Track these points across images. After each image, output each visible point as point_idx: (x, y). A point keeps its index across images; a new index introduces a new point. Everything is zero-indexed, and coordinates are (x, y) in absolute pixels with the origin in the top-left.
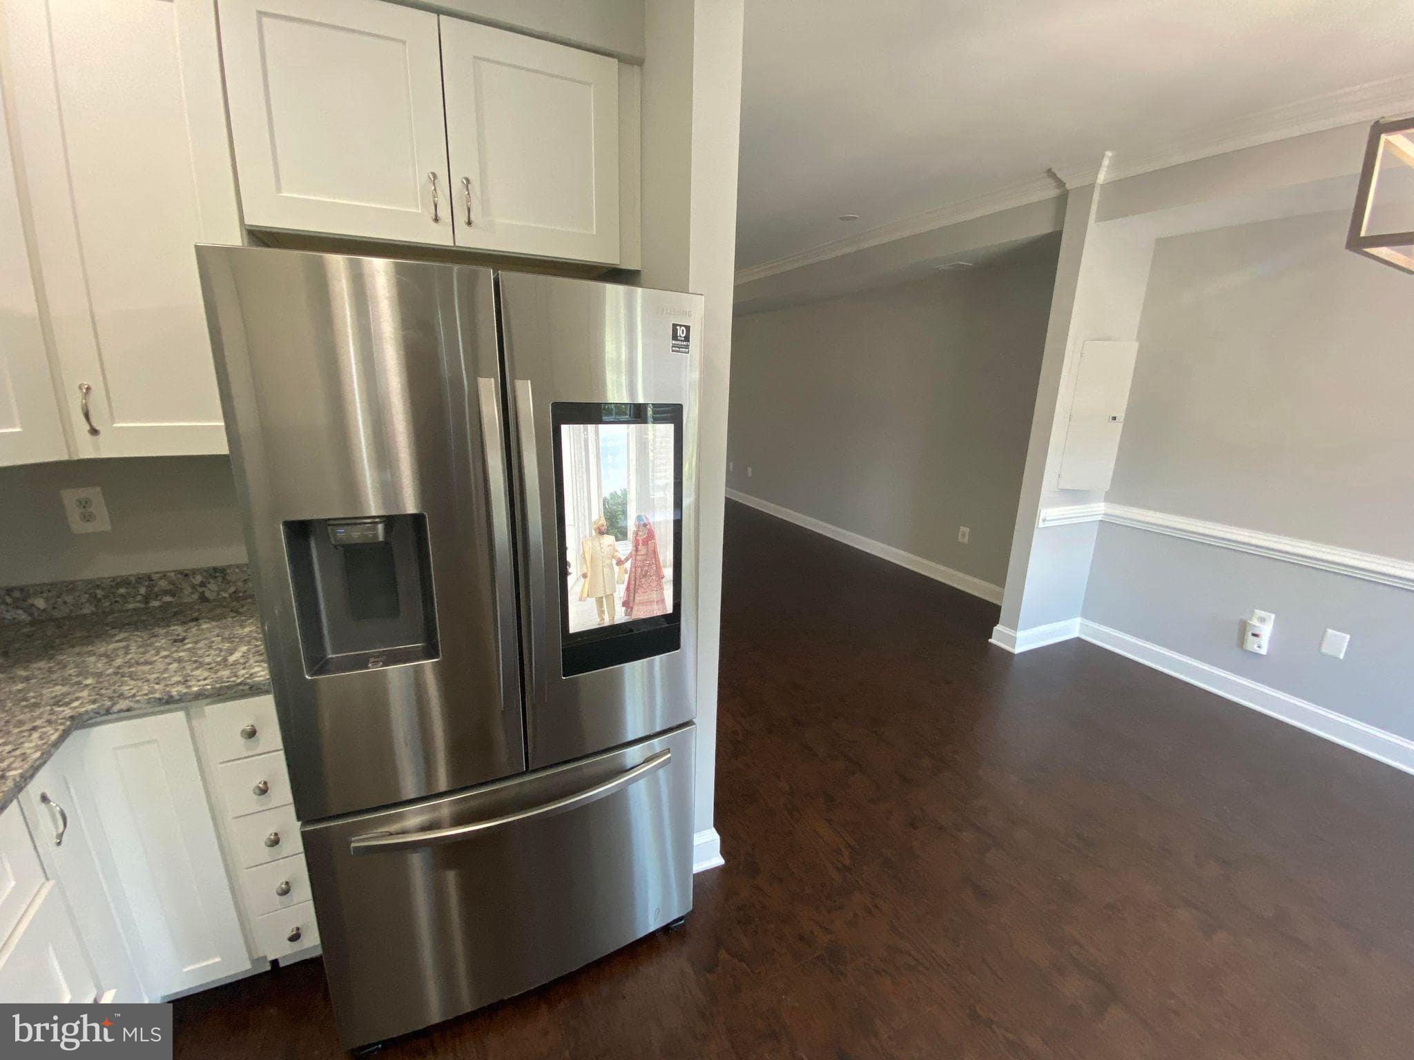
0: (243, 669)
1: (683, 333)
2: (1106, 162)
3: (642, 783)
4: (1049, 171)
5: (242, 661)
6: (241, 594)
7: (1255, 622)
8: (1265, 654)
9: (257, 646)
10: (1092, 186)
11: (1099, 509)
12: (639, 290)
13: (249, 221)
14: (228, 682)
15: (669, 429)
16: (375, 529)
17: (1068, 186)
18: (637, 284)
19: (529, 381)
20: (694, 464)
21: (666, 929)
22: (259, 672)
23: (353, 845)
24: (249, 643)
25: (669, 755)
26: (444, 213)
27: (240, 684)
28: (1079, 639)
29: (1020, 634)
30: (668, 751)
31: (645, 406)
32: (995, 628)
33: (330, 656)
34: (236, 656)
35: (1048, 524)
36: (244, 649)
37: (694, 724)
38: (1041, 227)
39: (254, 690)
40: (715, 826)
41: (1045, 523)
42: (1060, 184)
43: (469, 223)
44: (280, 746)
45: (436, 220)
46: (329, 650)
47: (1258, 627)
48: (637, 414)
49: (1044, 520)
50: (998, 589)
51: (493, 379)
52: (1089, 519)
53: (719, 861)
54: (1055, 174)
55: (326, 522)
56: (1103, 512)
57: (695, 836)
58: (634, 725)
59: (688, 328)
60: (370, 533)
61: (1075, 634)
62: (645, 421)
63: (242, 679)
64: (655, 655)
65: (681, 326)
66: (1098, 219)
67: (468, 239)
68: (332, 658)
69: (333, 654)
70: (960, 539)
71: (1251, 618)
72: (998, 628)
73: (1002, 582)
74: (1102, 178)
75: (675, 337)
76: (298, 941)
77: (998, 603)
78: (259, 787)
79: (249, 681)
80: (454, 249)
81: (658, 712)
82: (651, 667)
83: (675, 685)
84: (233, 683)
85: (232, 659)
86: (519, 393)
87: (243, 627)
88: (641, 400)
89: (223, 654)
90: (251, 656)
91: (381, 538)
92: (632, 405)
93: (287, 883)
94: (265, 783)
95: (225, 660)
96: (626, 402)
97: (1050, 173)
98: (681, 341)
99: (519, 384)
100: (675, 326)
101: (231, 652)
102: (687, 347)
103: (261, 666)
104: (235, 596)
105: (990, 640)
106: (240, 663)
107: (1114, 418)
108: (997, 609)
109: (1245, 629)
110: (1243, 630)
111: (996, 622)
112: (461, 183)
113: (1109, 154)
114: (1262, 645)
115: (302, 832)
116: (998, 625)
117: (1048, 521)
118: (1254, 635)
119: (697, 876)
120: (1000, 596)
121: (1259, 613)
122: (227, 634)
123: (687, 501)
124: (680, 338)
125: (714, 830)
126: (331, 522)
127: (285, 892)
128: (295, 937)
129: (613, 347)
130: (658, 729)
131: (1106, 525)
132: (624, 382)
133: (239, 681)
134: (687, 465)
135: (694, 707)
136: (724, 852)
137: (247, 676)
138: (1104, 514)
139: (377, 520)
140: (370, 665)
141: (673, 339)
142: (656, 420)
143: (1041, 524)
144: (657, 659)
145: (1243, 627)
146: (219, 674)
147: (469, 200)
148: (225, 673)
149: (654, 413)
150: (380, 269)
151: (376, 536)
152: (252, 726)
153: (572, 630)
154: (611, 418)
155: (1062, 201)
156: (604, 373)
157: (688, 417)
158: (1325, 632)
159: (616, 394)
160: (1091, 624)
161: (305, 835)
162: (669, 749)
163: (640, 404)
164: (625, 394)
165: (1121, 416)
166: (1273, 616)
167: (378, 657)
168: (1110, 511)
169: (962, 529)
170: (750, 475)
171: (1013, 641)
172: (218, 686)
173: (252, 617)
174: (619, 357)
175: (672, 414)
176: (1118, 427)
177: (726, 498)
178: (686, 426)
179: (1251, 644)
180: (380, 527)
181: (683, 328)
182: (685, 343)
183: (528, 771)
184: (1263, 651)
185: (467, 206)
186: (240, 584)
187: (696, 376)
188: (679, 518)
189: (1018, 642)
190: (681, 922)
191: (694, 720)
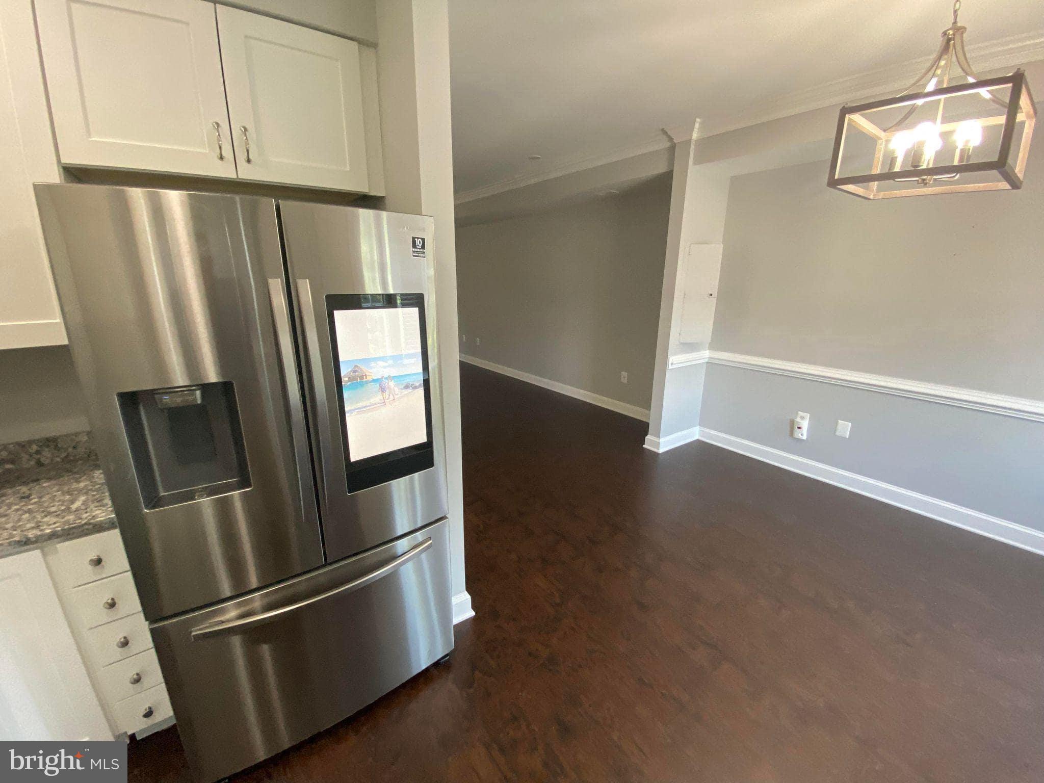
0: (86, 513)
1: (420, 244)
2: (697, 126)
3: (410, 565)
4: (663, 130)
5: (83, 507)
6: (72, 458)
7: (798, 420)
8: (805, 439)
9: (94, 495)
10: (690, 140)
11: (706, 354)
12: (384, 214)
13: (66, 160)
14: (75, 523)
15: (415, 311)
16: (194, 395)
17: (675, 141)
18: (384, 209)
19: (308, 281)
20: (435, 336)
21: (437, 664)
22: (101, 513)
23: (193, 634)
24: (86, 493)
25: (431, 541)
26: (227, 152)
27: (86, 524)
28: (698, 441)
29: (662, 440)
30: (430, 538)
31: (395, 295)
32: (646, 437)
33: (162, 494)
34: (77, 504)
35: (675, 366)
36: (83, 498)
37: (446, 518)
38: (660, 168)
39: (99, 528)
40: (467, 589)
41: (673, 365)
42: (671, 139)
43: (249, 161)
44: (128, 567)
45: (221, 158)
46: (161, 489)
47: (800, 423)
48: (389, 301)
49: (672, 364)
50: (647, 412)
51: (279, 279)
52: (701, 361)
53: (472, 613)
54: (667, 133)
55: (152, 392)
56: (708, 357)
57: (453, 598)
58: (402, 524)
59: (423, 240)
60: (191, 398)
61: (696, 437)
62: (395, 306)
63: (86, 521)
64: (414, 473)
65: (418, 238)
66: (695, 164)
67: (247, 173)
68: (163, 496)
69: (165, 492)
70: (622, 380)
71: (796, 418)
72: (648, 437)
73: (648, 407)
74: (695, 136)
75: (414, 245)
76: (151, 717)
77: (647, 421)
78: (108, 603)
79: (92, 521)
80: (238, 180)
81: (419, 514)
82: (412, 482)
83: (432, 493)
84: (79, 524)
85: (74, 507)
86: (301, 290)
87: (78, 481)
88: (392, 292)
89: (65, 504)
90: (90, 503)
91: (199, 402)
92: (384, 295)
93: (138, 674)
94: (113, 599)
95: (69, 508)
96: (380, 293)
97: (664, 132)
98: (419, 249)
99: (300, 282)
100: (414, 239)
101: (73, 502)
102: (424, 253)
103: (99, 510)
104: (66, 460)
105: (644, 446)
106: (82, 509)
107: (711, 295)
108: (648, 424)
109: (793, 424)
110: (793, 426)
111: (646, 433)
112: (240, 132)
113: (698, 120)
114: (803, 434)
115: (150, 629)
116: (648, 435)
117: (675, 364)
118: (799, 428)
119: (456, 626)
120: (648, 416)
121: (800, 413)
122: (66, 488)
123: (432, 364)
124: (419, 246)
125: (466, 592)
126: (156, 392)
127: (137, 680)
128: (149, 714)
129: (367, 249)
130: (419, 525)
131: (711, 365)
132: (377, 276)
133: (83, 522)
134: (430, 337)
135: (447, 508)
136: (474, 607)
137: (90, 517)
138: (709, 358)
139: (194, 388)
140: (196, 497)
141: (413, 247)
142: (404, 305)
143: (670, 367)
144: (416, 475)
145: (792, 423)
146: (66, 519)
147: (247, 143)
148: (71, 517)
149: (402, 299)
150: (174, 199)
151: (195, 400)
152: (97, 556)
153: (353, 459)
154: (369, 305)
155: (672, 149)
156: (362, 272)
157: (428, 302)
158: (837, 423)
159: (372, 286)
160: (707, 430)
161: (153, 631)
162: (430, 537)
163: (391, 294)
164: (379, 287)
165: (715, 294)
166: (809, 415)
167: (201, 491)
168: (712, 356)
169: (623, 373)
170: (478, 344)
171: (658, 445)
172: (66, 527)
173: (85, 475)
174: (372, 258)
175: (416, 301)
176: (714, 300)
177: (460, 361)
178: (428, 309)
179: (798, 434)
180: (198, 393)
181: (420, 240)
182: (422, 250)
183: (327, 564)
184: (804, 437)
185: (247, 148)
186: (70, 450)
187: (431, 272)
188: (427, 377)
189: (661, 446)
190: (447, 658)
191: (447, 515)
